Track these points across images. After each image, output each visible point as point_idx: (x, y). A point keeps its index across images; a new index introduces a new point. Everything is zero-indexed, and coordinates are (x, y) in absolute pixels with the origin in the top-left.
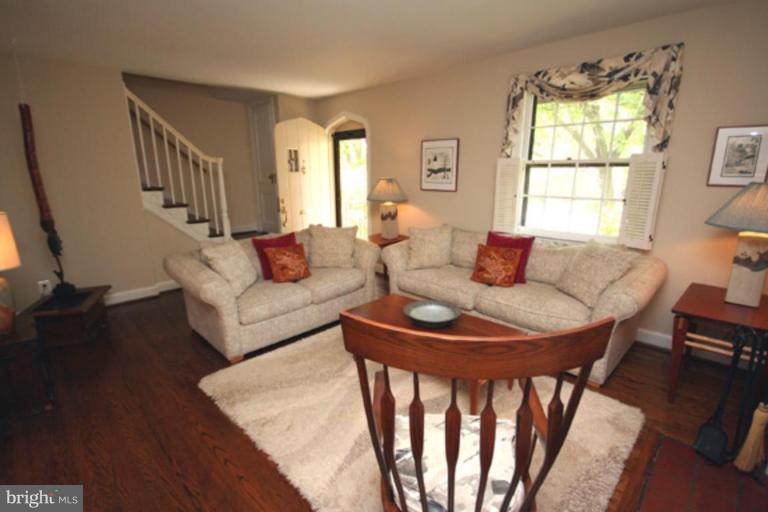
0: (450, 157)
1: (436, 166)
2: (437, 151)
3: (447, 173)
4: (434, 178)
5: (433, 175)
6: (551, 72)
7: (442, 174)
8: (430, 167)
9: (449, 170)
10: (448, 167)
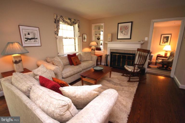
0: (36, 34)
1: (30, 37)
2: (29, 31)
3: (36, 40)
4: (30, 42)
5: (29, 40)
6: (64, 17)
7: (34, 40)
8: (26, 37)
9: (37, 39)
10: (36, 38)
